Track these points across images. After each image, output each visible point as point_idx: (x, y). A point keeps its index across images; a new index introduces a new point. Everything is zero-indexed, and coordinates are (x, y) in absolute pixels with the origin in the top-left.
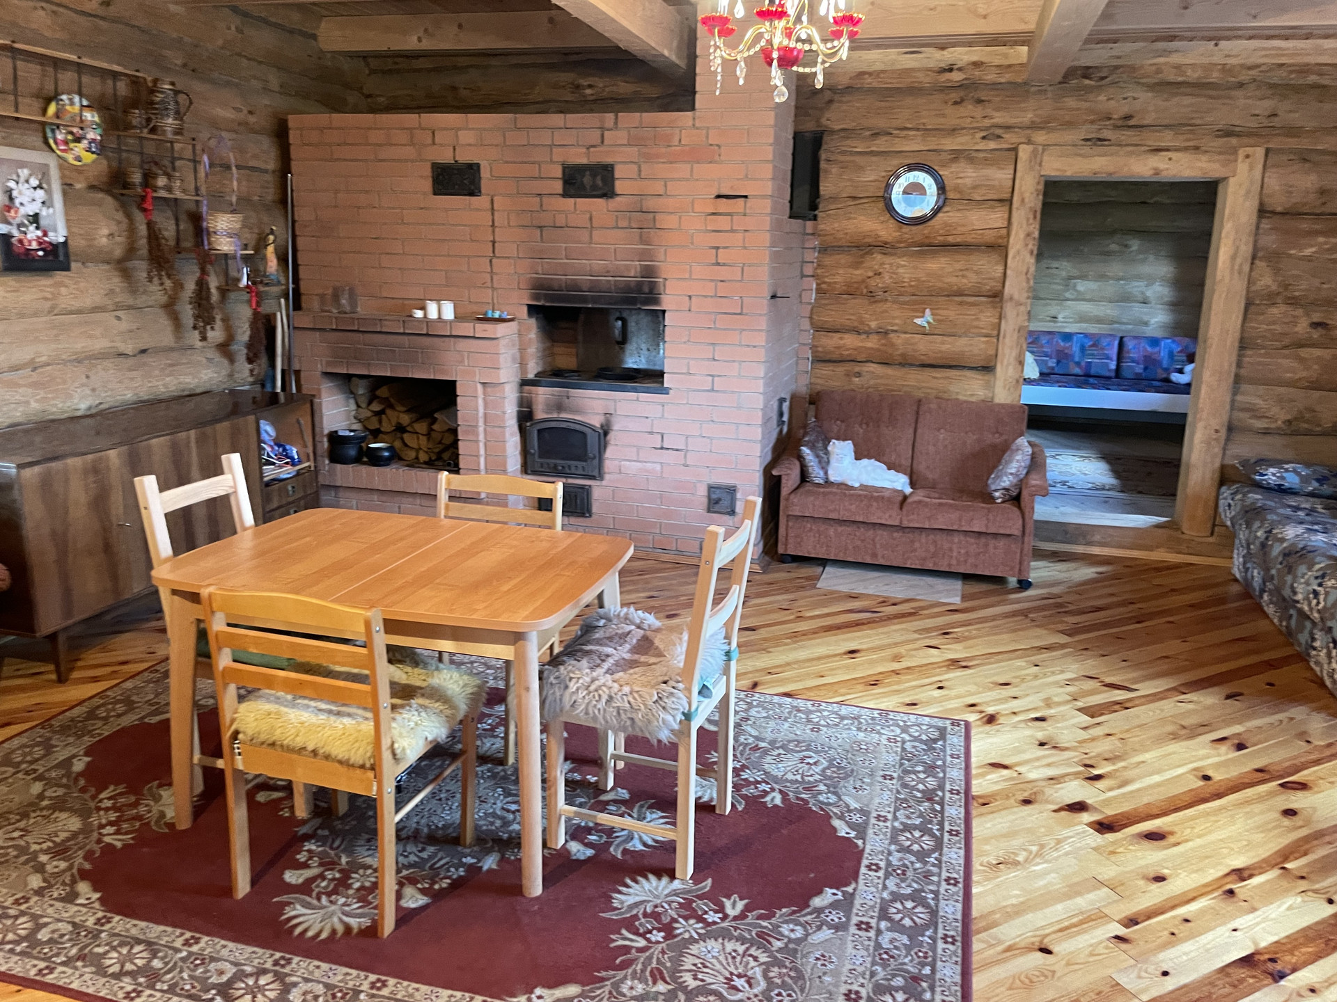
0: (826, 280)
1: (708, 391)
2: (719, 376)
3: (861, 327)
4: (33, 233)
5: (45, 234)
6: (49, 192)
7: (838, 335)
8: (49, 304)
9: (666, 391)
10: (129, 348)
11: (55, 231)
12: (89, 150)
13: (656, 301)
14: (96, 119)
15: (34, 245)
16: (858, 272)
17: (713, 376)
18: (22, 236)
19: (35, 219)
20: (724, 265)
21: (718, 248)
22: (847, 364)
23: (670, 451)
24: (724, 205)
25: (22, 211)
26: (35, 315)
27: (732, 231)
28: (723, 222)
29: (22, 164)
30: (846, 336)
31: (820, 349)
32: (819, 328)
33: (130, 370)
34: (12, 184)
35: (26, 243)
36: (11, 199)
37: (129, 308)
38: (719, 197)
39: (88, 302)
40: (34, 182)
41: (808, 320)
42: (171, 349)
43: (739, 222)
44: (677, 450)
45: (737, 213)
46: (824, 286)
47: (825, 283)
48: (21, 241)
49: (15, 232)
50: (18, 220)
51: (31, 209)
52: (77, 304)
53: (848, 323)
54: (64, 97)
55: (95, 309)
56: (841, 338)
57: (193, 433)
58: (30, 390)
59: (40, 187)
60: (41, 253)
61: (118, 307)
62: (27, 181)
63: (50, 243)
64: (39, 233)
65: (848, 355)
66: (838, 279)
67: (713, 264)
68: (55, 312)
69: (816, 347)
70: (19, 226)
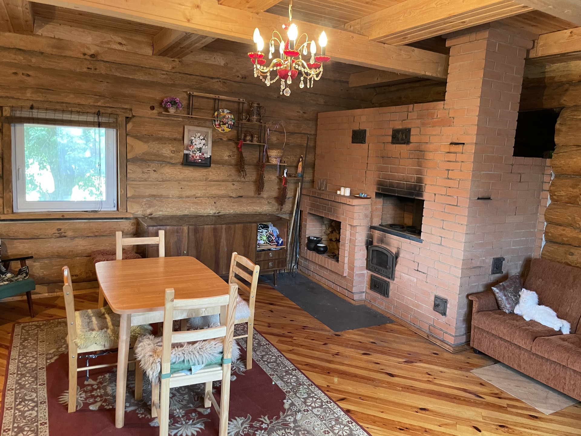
0: (556, 193)
1: (439, 245)
2: (444, 238)
3: (574, 224)
4: (198, 154)
5: (203, 154)
6: (207, 141)
7: (562, 228)
8: (205, 178)
9: (421, 241)
10: (234, 195)
11: (207, 153)
12: (228, 127)
13: (421, 195)
14: (232, 117)
15: (198, 158)
16: (575, 190)
17: (441, 237)
18: (194, 155)
19: (200, 150)
20: (451, 179)
21: (449, 170)
22: (567, 247)
23: (421, 273)
24: (454, 148)
25: (195, 146)
26: (200, 181)
27: (456, 161)
28: (452, 157)
29: (198, 132)
30: (567, 229)
31: (550, 234)
32: (550, 222)
33: (233, 202)
34: (193, 138)
35: (195, 157)
36: (192, 142)
37: (238, 181)
38: (451, 144)
39: (221, 178)
40: (202, 137)
41: (543, 216)
42: (253, 197)
43: (460, 157)
44: (424, 273)
45: (459, 153)
46: (554, 197)
47: (555, 195)
48: (193, 156)
49: (191, 153)
50: (193, 150)
51: (199, 146)
52: (216, 178)
53: (566, 221)
54: (220, 110)
55: (223, 181)
56: (564, 230)
57: (224, 226)
58: (192, 204)
59: (204, 139)
60: (200, 161)
61: (233, 181)
62: (199, 137)
63: (204, 157)
64: (201, 154)
65: (568, 241)
66: (563, 193)
67: (446, 179)
68: (208, 180)
69: (548, 233)
70: (193, 152)
